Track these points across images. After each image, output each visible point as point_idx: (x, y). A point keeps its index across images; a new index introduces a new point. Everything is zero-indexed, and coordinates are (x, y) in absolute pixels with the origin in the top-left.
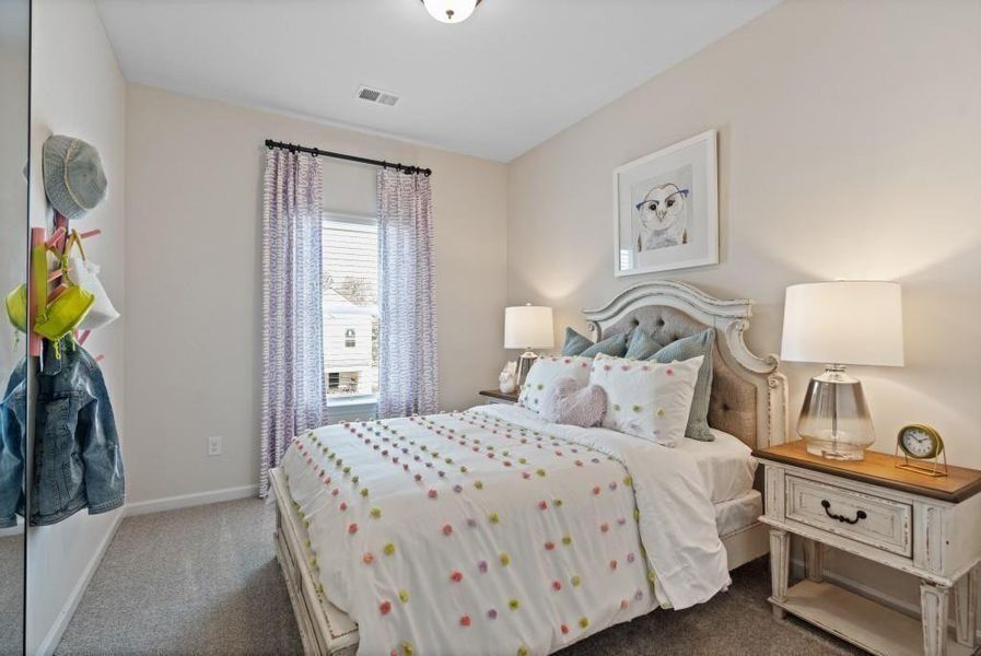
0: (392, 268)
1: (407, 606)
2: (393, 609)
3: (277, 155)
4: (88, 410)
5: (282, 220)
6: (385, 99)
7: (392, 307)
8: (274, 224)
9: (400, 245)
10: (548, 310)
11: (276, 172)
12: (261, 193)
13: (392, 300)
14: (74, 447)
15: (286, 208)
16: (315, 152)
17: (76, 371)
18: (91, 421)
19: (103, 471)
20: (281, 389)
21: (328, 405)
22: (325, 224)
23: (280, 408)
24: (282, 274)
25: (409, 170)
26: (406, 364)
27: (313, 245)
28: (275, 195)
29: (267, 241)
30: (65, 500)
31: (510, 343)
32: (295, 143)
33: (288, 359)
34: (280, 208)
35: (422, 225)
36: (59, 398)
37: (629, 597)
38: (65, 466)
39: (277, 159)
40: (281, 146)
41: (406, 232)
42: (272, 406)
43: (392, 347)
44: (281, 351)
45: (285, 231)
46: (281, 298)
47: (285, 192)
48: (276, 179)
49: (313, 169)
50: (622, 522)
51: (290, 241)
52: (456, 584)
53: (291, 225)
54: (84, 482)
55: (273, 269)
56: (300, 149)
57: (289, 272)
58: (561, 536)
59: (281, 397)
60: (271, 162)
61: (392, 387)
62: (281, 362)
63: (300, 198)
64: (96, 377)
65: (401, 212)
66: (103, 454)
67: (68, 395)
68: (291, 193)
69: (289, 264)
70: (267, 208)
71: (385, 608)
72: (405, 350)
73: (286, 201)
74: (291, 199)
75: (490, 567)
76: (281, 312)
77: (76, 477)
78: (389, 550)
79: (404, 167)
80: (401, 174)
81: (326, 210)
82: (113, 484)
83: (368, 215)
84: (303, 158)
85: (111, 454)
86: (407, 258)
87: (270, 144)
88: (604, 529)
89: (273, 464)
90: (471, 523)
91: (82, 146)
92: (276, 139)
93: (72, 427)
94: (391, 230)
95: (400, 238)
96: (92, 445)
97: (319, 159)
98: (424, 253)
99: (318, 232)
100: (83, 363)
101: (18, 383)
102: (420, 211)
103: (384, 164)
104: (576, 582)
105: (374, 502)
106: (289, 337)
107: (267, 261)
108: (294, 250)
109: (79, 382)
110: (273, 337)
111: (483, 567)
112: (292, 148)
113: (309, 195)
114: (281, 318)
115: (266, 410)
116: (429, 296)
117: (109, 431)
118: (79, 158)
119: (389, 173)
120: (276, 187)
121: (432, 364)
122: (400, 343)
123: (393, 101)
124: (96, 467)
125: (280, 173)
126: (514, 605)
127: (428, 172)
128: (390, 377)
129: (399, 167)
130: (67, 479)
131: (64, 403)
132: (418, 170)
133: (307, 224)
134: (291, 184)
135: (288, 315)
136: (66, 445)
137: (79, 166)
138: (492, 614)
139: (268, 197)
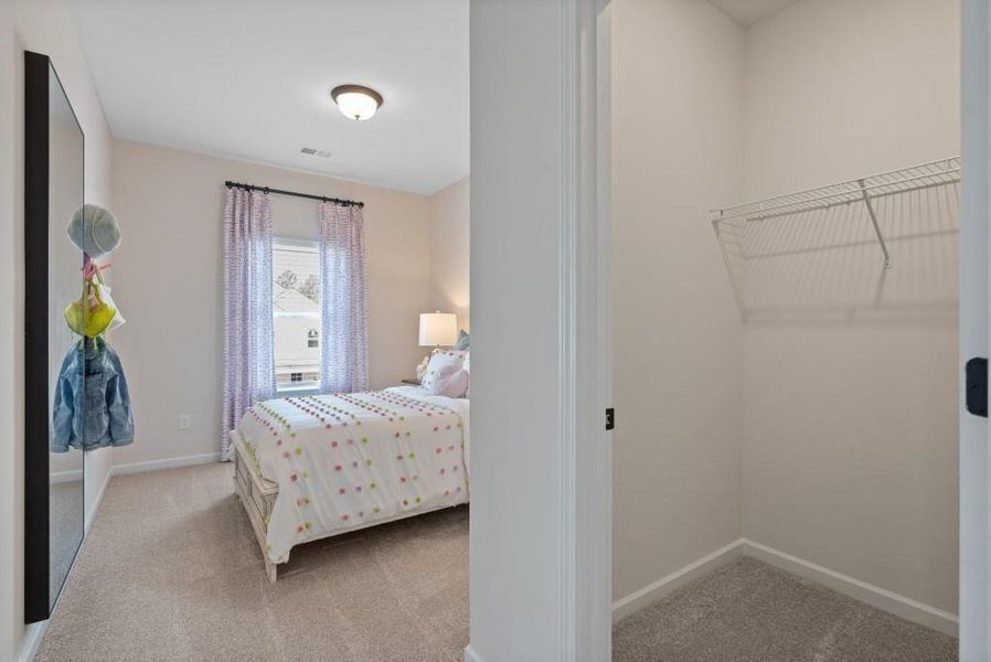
0: (331, 282)
1: (308, 480)
2: (299, 480)
3: (235, 193)
4: (113, 380)
5: (239, 244)
6: (321, 153)
7: (331, 313)
8: (233, 247)
9: (337, 264)
10: (454, 316)
11: (234, 206)
12: (222, 223)
13: (331, 307)
14: (104, 404)
15: (243, 235)
16: (267, 190)
17: (105, 357)
18: (114, 389)
19: (122, 420)
20: (239, 377)
21: (278, 390)
22: (275, 246)
23: (238, 392)
24: (239, 287)
25: (345, 203)
26: (342, 358)
27: (265, 265)
28: (234, 224)
29: (227, 262)
30: (99, 436)
31: (423, 342)
32: (249, 184)
33: (245, 354)
34: (238, 235)
35: (355, 248)
36: (95, 373)
37: (452, 490)
38: (99, 415)
39: (235, 197)
40: (238, 186)
41: (342, 253)
42: (232, 391)
43: (331, 344)
44: (239, 348)
45: (242, 254)
46: (239, 306)
47: (242, 222)
48: (234, 212)
49: (264, 205)
50: (452, 448)
51: (246, 261)
52: (338, 473)
53: (246, 249)
54: (109, 427)
55: (232, 282)
56: (253, 188)
57: (245, 285)
58: (409, 453)
59: (239, 384)
60: (230, 199)
61: (331, 376)
62: (239, 357)
63: (254, 226)
64: (116, 361)
65: (338, 237)
66: (121, 410)
67: (101, 371)
68: (246, 223)
69: (245, 279)
70: (227, 234)
71: (294, 478)
72: (341, 347)
73: (242, 230)
74: (246, 228)
75: (359, 464)
76: (238, 317)
77: (106, 423)
78: (298, 452)
79: (341, 201)
80: (339, 207)
81: (277, 236)
82: (127, 428)
83: (309, 239)
84: (257, 195)
85: (126, 409)
86: (344, 274)
87: (229, 184)
88: (439, 451)
89: (232, 426)
90: (350, 442)
91: (103, 212)
92: (234, 181)
93: (104, 391)
94: (330, 251)
95: (338, 258)
96: (115, 404)
97: (270, 196)
98: (358, 271)
99: (269, 253)
100: (108, 352)
101: (70, 363)
102: (354, 236)
103: (325, 199)
104: (415, 478)
105: (293, 430)
106: (245, 336)
107: (227, 277)
108: (250, 268)
109: (107, 364)
110: (232, 338)
111: (355, 465)
112: (247, 188)
113: (261, 224)
114: (238, 321)
115: (227, 393)
116: (362, 305)
117: (124, 396)
118: (101, 220)
119: (329, 205)
120: (234, 219)
121: (364, 358)
122: (338, 343)
123: (328, 155)
124: (117, 417)
125: (238, 207)
126: (373, 486)
127: (361, 205)
128: (329, 368)
129: (337, 201)
130: (100, 423)
131: (98, 376)
132: (353, 204)
133: (260, 248)
134: (246, 217)
135: (245, 320)
136: (99, 402)
137: (103, 225)
138: (359, 489)
139: (228, 226)
